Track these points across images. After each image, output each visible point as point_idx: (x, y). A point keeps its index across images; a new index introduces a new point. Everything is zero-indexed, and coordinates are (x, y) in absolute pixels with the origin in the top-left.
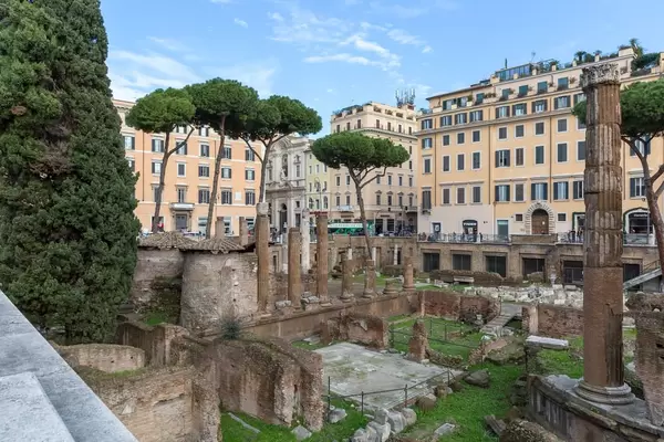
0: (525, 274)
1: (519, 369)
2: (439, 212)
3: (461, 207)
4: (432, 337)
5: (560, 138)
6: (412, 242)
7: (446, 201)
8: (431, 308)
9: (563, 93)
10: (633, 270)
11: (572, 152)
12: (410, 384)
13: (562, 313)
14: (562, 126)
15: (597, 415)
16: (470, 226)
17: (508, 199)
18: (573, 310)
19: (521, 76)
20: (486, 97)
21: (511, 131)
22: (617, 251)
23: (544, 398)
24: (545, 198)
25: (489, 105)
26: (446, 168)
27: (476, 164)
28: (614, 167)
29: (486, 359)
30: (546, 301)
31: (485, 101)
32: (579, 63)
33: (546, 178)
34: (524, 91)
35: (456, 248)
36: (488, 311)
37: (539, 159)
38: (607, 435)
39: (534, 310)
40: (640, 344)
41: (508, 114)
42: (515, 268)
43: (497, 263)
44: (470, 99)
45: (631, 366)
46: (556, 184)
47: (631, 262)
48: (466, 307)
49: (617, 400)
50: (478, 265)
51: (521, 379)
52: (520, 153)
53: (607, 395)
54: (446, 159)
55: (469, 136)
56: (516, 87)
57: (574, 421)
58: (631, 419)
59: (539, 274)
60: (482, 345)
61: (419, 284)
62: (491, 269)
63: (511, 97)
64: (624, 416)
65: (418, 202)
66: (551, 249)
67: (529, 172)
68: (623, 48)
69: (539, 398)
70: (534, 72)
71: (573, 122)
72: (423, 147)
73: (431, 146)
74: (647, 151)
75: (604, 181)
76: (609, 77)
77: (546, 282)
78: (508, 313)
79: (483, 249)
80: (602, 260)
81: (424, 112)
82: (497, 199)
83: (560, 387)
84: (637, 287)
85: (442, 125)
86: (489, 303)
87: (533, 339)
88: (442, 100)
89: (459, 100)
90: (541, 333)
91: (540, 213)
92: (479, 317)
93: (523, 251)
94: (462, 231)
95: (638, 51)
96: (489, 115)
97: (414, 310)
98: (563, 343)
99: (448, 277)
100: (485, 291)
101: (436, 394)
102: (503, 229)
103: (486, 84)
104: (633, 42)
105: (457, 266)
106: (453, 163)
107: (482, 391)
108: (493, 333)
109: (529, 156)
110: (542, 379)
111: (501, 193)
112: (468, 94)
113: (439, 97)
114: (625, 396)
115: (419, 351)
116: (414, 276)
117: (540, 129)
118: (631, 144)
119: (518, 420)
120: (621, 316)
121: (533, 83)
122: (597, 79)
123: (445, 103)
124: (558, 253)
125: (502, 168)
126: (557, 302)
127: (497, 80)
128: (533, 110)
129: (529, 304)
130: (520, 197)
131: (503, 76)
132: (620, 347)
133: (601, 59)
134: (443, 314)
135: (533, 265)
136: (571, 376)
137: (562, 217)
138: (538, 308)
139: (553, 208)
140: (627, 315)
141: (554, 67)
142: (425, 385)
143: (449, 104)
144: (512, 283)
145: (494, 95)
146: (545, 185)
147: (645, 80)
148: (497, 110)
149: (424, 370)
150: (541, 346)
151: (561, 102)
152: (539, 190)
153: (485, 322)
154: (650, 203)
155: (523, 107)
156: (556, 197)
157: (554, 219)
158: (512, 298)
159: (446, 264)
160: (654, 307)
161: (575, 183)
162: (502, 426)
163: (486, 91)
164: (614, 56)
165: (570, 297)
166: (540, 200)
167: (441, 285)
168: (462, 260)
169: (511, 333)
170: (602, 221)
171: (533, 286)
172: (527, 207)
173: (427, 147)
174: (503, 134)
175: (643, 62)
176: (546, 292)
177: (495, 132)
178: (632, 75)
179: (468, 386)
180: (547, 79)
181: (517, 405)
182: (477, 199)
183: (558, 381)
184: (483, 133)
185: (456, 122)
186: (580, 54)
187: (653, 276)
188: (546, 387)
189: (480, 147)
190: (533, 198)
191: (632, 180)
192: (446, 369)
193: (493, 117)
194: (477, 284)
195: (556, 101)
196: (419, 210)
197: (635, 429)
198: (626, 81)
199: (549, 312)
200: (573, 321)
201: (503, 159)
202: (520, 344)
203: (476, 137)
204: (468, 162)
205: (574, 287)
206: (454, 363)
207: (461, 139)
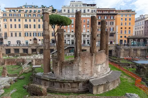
0: (32, 53)
1: (31, 73)
2: (9, 38)
3: (16, 37)
4: (9, 70)
5: (39, 23)
6: (2, 46)
7: (12, 36)
8: (8, 63)
9: (39, 13)
10: (52, 50)
11: (41, 26)
12: (2, 83)
13: (40, 60)
14: (39, 21)
15: (46, 79)
16: (19, 42)
17: (28, 36)
18: (42, 59)
19: (30, 8)
20: (21, 11)
21: (28, 20)
22: (49, 47)
23: (36, 78)
24: (36, 36)
25: (22, 13)
26: (11, 27)
27: (20, 27)
28: (48, 30)
29: (23, 73)
30: (37, 58)
31: (21, 12)
32: (42, 8)
33: (36, 32)
34: (31, 11)
35: (15, 47)
36: (24, 62)
37: (35, 27)
38: (48, 82)
39: (34, 60)
40: (53, 64)
41: (27, 16)
42: (30, 51)
43: (26, 51)
44: (17, 10)
45: (52, 68)
46: (38, 33)
47: (52, 49)
48: (18, 61)
49: (50, 75)
50: (21, 51)
51: (32, 75)
52: (30, 25)
53: (48, 74)
54: (11, 25)
55: (17, 20)
56: (29, 10)
57: (42, 81)
58: (52, 78)
59: (35, 52)
60: (22, 70)
61: (4, 57)
62: (24, 52)
63: (28, 12)
64: (51, 78)
65: (3, 36)
66: (38, 47)
67: (32, 30)
68: (50, 7)
69: (35, 78)
70: (33, 7)
71: (41, 20)
72: (4, 21)
73: (6, 21)
74: (54, 28)
75: (46, 33)
76: (47, 12)
77: (37, 54)
78: (28, 61)
79: (22, 47)
80: (46, 49)
81: (4, 11)
82: (25, 36)
83: (39, 75)
84: (53, 53)
85: (9, 16)
86: (24, 60)
87: (34, 66)
88: (9, 9)
89: (14, 10)
90: (36, 65)
91: (35, 39)
92: (22, 63)
93: (31, 48)
94: (16, 43)
95: (53, 8)
96: (22, 15)
97: (3, 64)
98: (40, 66)
99: (13, 55)
100: (23, 57)
101: (10, 84)
102: (27, 43)
103: (21, 8)
104: (52, 6)
105: (15, 52)
106: (13, 26)
107: (22, 80)
108: (25, 67)
109: (32, 26)
110: (36, 74)
111: (26, 34)
112: (17, 9)
113: (8, 8)
114: (51, 74)
115: (5, 74)
116: (3, 55)
117: (34, 21)
118: (52, 26)
119: (31, 84)
120: (50, 59)
121: (33, 10)
122: (45, 12)
123: (10, 10)
124: (39, 48)
125: (26, 29)
126: (39, 58)
127: (24, 7)
128: (33, 16)
129: (33, 59)
130: (31, 35)
131: (26, 6)
132: (50, 65)
133: (46, 8)
134: (12, 64)
135: (34, 51)
136: (41, 72)
137: (40, 40)
138: (35, 60)
139: (38, 38)
140: (51, 59)
141: (37, 7)
142: (7, 82)
143: (11, 11)
144: (29, 55)
145: (24, 11)
146: (36, 33)
147: (54, 14)
148: (24, 14)
149: (7, 79)
150: (36, 67)
151: (39, 15)
152: (35, 34)
153: (23, 64)
154: (55, 38)
155: (31, 15)
156: (38, 36)
157: (38, 40)
158: (29, 58)
159: (12, 52)
160: (56, 57)
161: (42, 33)
162: (27, 86)
163: (22, 9)
164: (49, 8)
165: (41, 57)
166: (35, 36)
167: (11, 57)
168: (17, 50)
169: (29, 66)
170: (46, 41)
171: (34, 55)
172: (32, 38)
173: (5, 21)
174: (26, 21)
175: (54, 10)
176: (37, 56)
177: (24, 20)
178: (52, 12)
179: (19, 80)
180: (36, 10)
181: (31, 81)
182: (20, 35)
183: (39, 74)
184: (21, 20)
185: (14, 16)
186: (42, 6)
187: (56, 51)
188: (37, 76)
189: (20, 23)
190: (34, 36)
191: (52, 33)
192: (13, 77)
193: (23, 16)
194: (21, 56)
195: (38, 15)
196: (4, 38)
197: (52, 79)
198: (50, 13)
199: (37, 60)
200: (42, 61)
201: (26, 26)
202: (31, 68)
203: (19, 20)
204: (17, 26)
205: (42, 54)
206: (15, 75)
207: (15, 20)
